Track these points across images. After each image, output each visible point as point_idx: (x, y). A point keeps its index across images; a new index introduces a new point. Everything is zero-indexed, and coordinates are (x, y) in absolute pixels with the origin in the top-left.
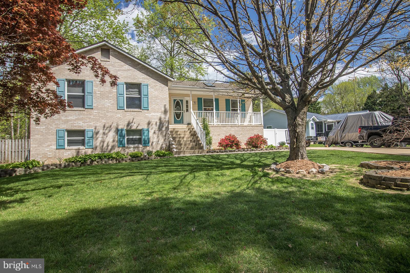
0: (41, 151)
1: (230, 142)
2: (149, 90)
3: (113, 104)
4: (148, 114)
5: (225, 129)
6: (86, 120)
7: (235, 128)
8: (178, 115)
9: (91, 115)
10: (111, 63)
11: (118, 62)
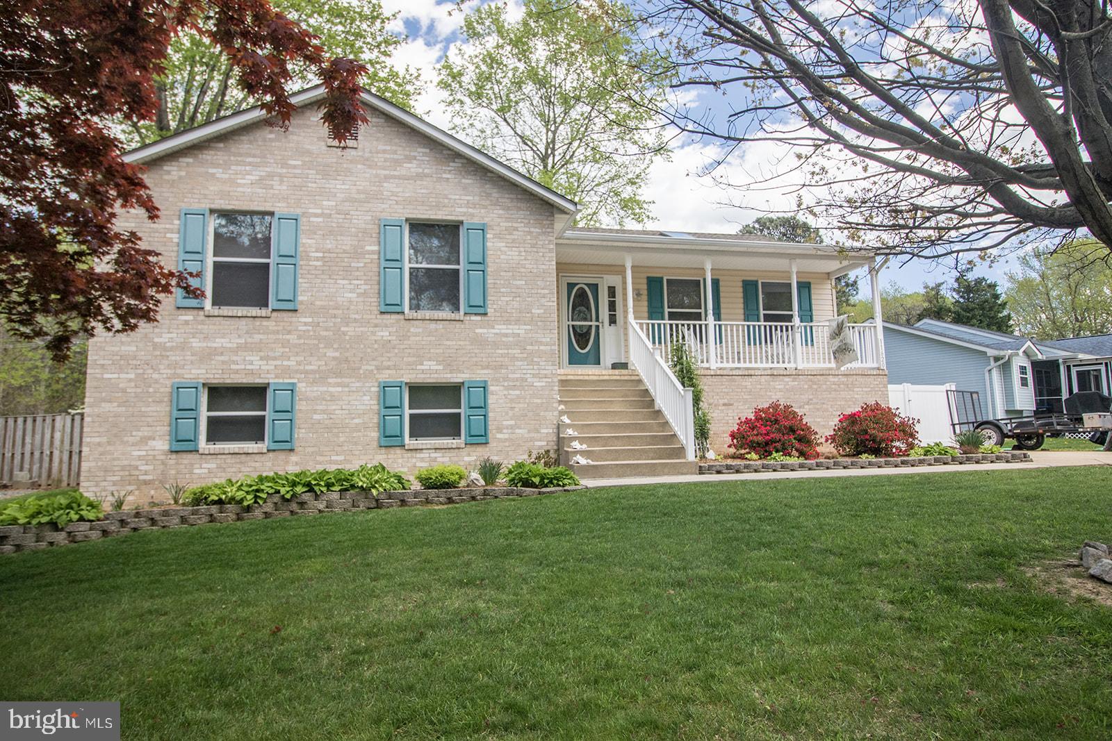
0: (118, 459)
1: (779, 430)
2: (489, 244)
3: (365, 294)
4: (485, 331)
5: (748, 382)
6: (272, 350)
7: (786, 379)
8: (581, 337)
9: (289, 332)
10: (360, 154)
11: (384, 152)
